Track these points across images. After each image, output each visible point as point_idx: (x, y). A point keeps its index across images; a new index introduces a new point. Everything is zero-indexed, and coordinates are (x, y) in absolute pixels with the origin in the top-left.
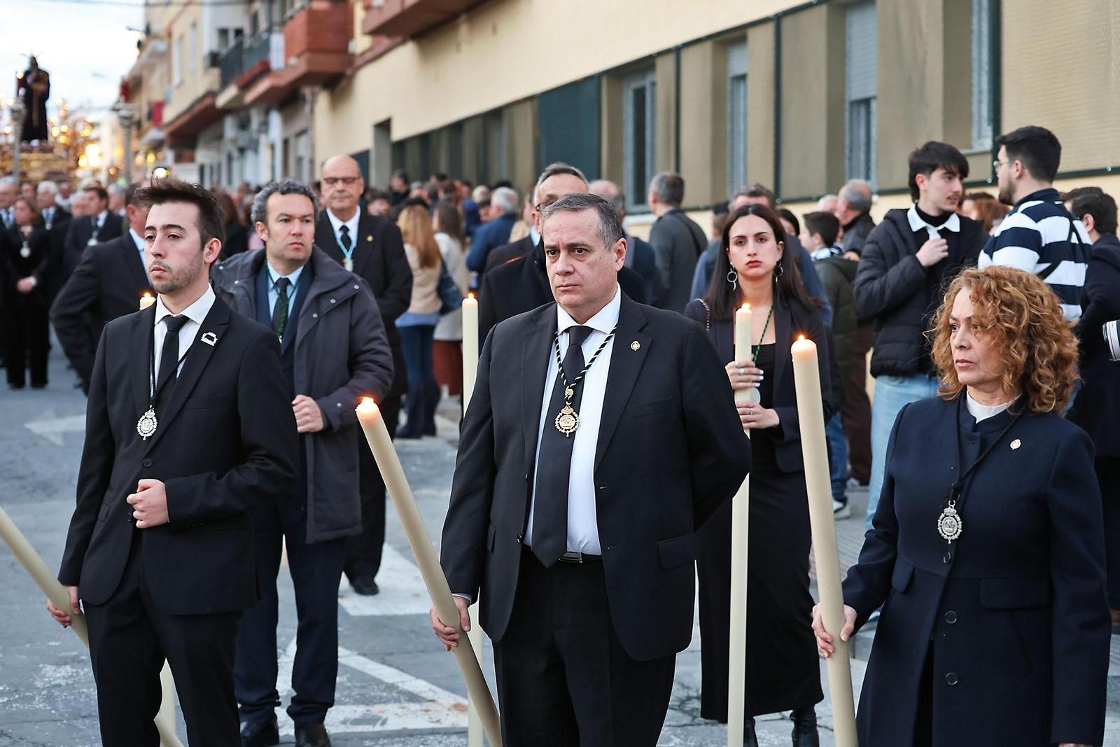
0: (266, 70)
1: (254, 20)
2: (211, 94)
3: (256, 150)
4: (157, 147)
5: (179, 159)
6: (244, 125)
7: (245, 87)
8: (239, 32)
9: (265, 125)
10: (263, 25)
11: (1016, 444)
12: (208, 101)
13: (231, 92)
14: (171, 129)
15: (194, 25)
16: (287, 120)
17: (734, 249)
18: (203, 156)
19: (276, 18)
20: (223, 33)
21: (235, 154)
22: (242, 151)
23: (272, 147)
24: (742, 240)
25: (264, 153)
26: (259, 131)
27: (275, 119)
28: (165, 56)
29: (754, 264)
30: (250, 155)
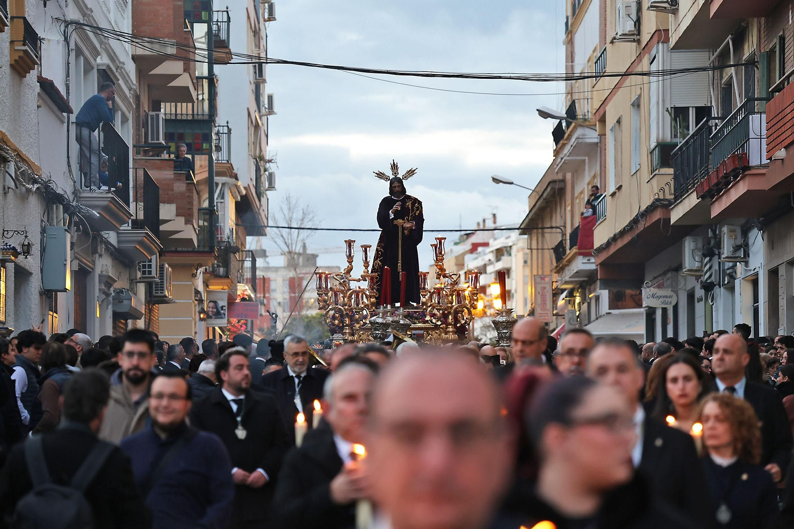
0: (742, 168)
1: (727, 92)
2: (661, 205)
3: (731, 289)
4: (585, 282)
5: (616, 302)
6: (711, 251)
7: (710, 195)
8: (703, 112)
9: (743, 250)
10: (738, 101)
11: (745, 477)
12: (657, 215)
13: (692, 201)
14: (604, 256)
15: (637, 105)
16: (772, 244)
17: (670, 386)
18: (650, 296)
19: (758, 91)
20: (680, 114)
21: (700, 293)
22: (708, 287)
23: (755, 283)
24: (675, 380)
25: (743, 290)
26: (734, 259)
27: (758, 241)
28: (596, 150)
29: (683, 395)
30: (720, 293)
